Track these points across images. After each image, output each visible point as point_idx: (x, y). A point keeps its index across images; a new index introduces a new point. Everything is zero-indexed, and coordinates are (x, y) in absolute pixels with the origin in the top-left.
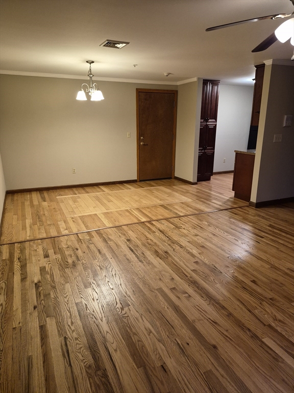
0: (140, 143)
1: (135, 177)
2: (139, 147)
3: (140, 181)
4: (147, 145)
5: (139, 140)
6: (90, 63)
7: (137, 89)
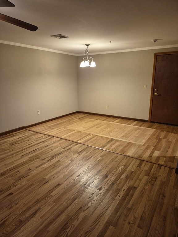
0: (154, 94)
1: (147, 118)
2: (153, 96)
3: (151, 122)
4: (161, 95)
5: (153, 91)
6: (87, 46)
7: (155, 53)
